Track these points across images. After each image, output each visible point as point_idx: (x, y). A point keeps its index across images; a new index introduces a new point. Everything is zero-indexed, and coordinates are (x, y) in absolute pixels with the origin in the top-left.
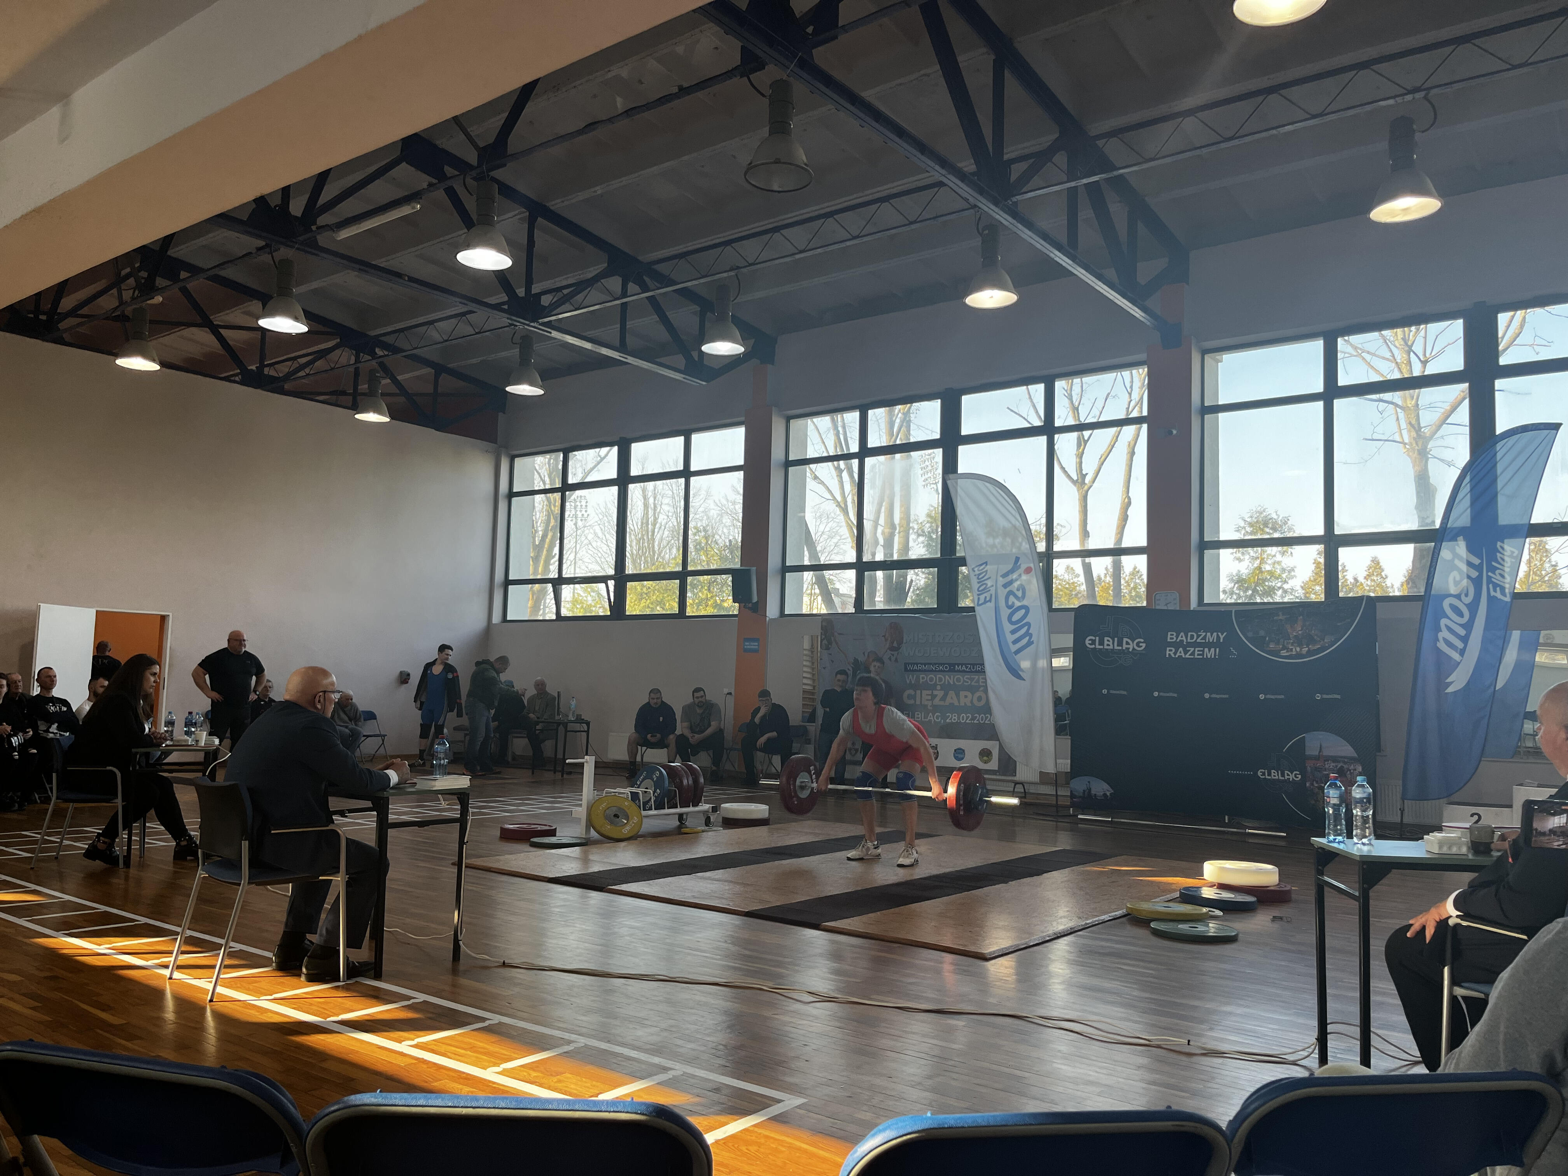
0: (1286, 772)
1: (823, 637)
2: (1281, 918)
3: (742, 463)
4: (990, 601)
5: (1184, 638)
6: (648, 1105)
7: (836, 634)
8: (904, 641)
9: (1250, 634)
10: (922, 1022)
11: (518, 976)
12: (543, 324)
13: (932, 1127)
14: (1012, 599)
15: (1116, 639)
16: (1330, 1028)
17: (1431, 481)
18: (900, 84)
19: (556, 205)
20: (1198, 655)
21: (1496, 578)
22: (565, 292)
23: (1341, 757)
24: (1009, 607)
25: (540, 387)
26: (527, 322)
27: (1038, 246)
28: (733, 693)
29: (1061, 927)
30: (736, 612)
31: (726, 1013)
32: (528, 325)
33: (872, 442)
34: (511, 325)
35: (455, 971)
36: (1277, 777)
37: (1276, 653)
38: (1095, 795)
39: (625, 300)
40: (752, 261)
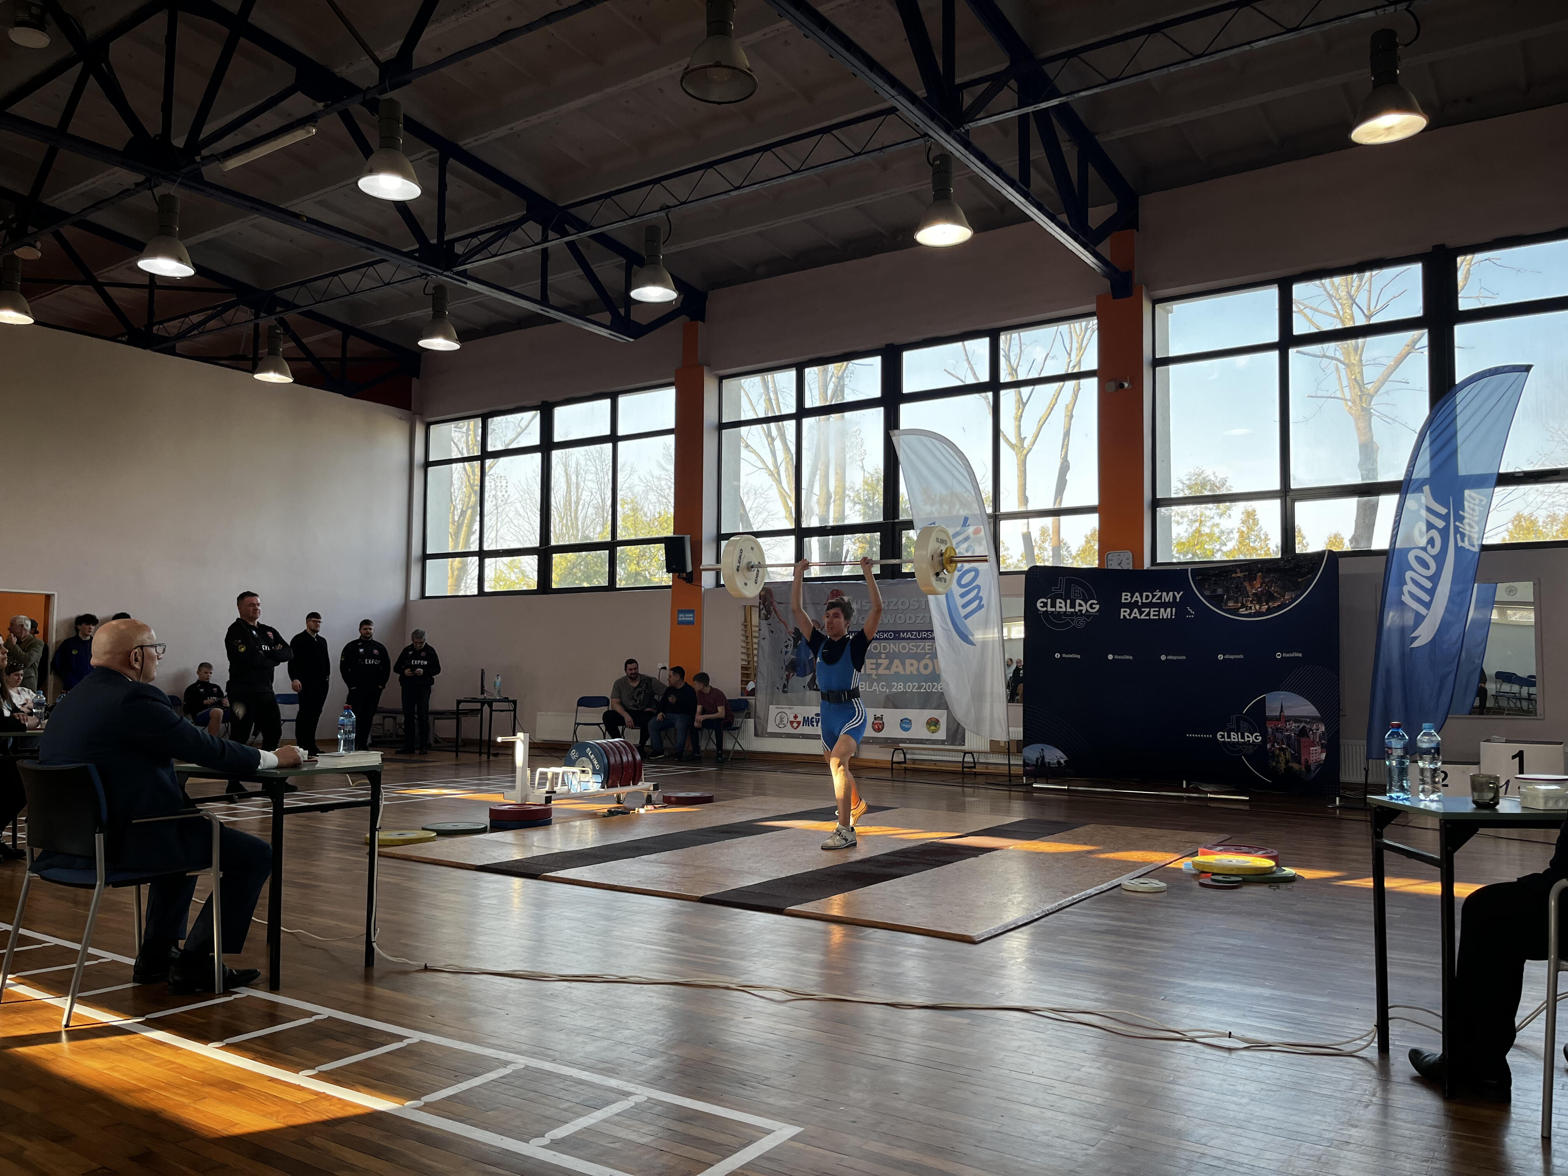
0: (1246, 734)
1: (762, 607)
3: (672, 425)
5: (1139, 599)
7: (775, 603)
9: (1207, 593)
11: (443, 981)
12: (458, 273)
15: (1068, 601)
19: (469, 144)
20: (1154, 615)
21: (1463, 528)
22: (483, 238)
23: (1303, 717)
25: (457, 341)
26: (441, 271)
27: (992, 182)
30: (671, 584)
32: (441, 274)
33: (810, 403)
34: (423, 274)
35: (368, 979)
36: (1237, 740)
37: (1235, 612)
38: (1049, 763)
39: (546, 245)
40: (683, 200)
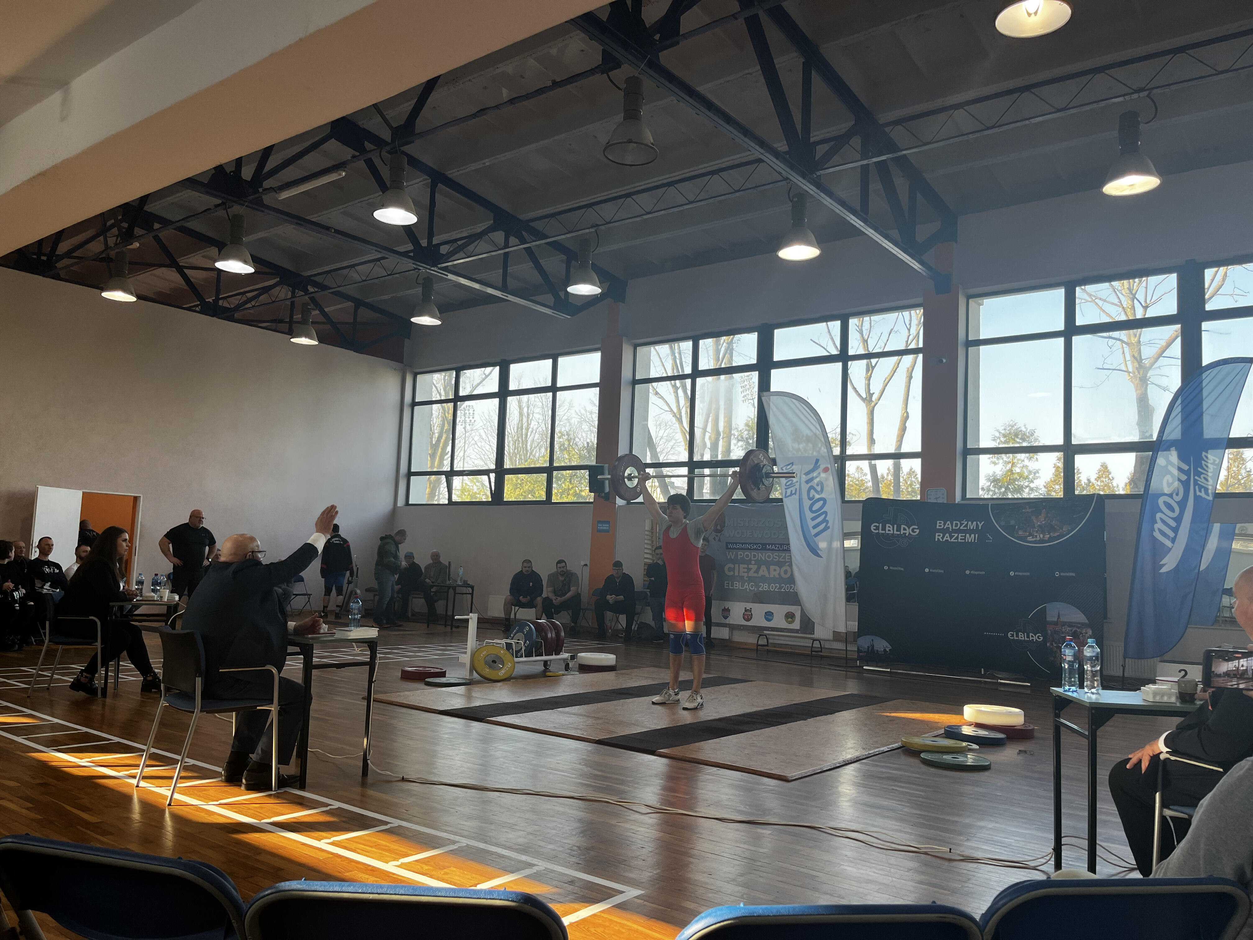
0: (1031, 634)
2: (1025, 752)
3: (598, 381)
4: (795, 494)
5: (950, 526)
6: (517, 894)
8: (726, 525)
9: (1003, 523)
10: (737, 830)
11: (415, 788)
12: (441, 268)
13: (744, 915)
14: (812, 492)
15: (895, 526)
16: (1064, 841)
17: (1150, 402)
18: (729, 81)
19: (453, 173)
20: (961, 539)
21: (1201, 481)
22: (460, 243)
23: (1076, 623)
24: (810, 499)
25: (439, 319)
26: (429, 267)
27: (837, 211)
28: (588, 565)
29: (849, 755)
30: (592, 500)
31: (580, 821)
32: (429, 269)
33: (702, 366)
34: (416, 269)
35: (364, 784)
36: (1023, 639)
37: (1024, 539)
38: (877, 650)
39: (507, 250)
40: (608, 220)
